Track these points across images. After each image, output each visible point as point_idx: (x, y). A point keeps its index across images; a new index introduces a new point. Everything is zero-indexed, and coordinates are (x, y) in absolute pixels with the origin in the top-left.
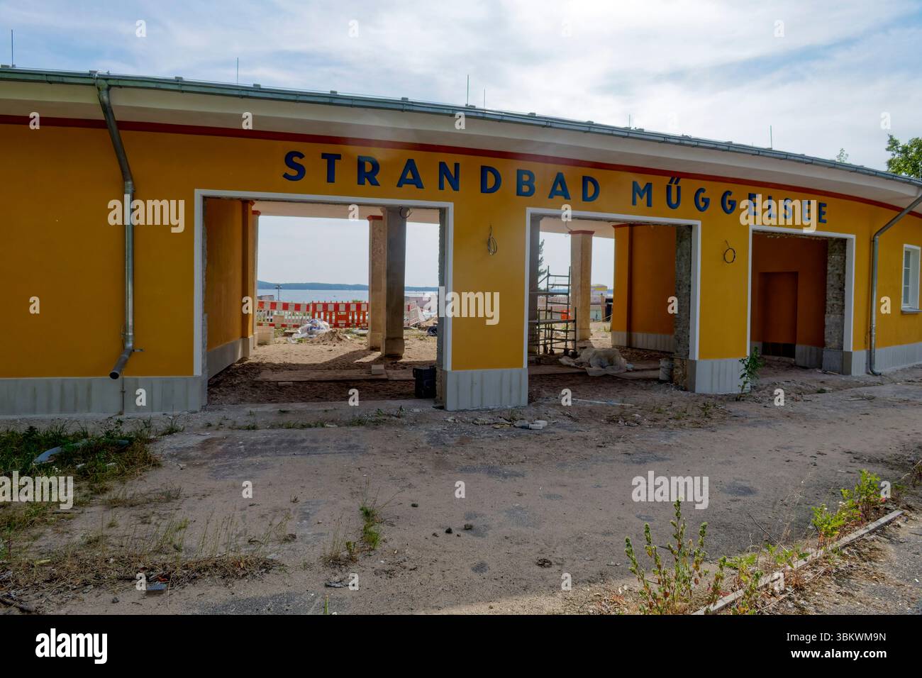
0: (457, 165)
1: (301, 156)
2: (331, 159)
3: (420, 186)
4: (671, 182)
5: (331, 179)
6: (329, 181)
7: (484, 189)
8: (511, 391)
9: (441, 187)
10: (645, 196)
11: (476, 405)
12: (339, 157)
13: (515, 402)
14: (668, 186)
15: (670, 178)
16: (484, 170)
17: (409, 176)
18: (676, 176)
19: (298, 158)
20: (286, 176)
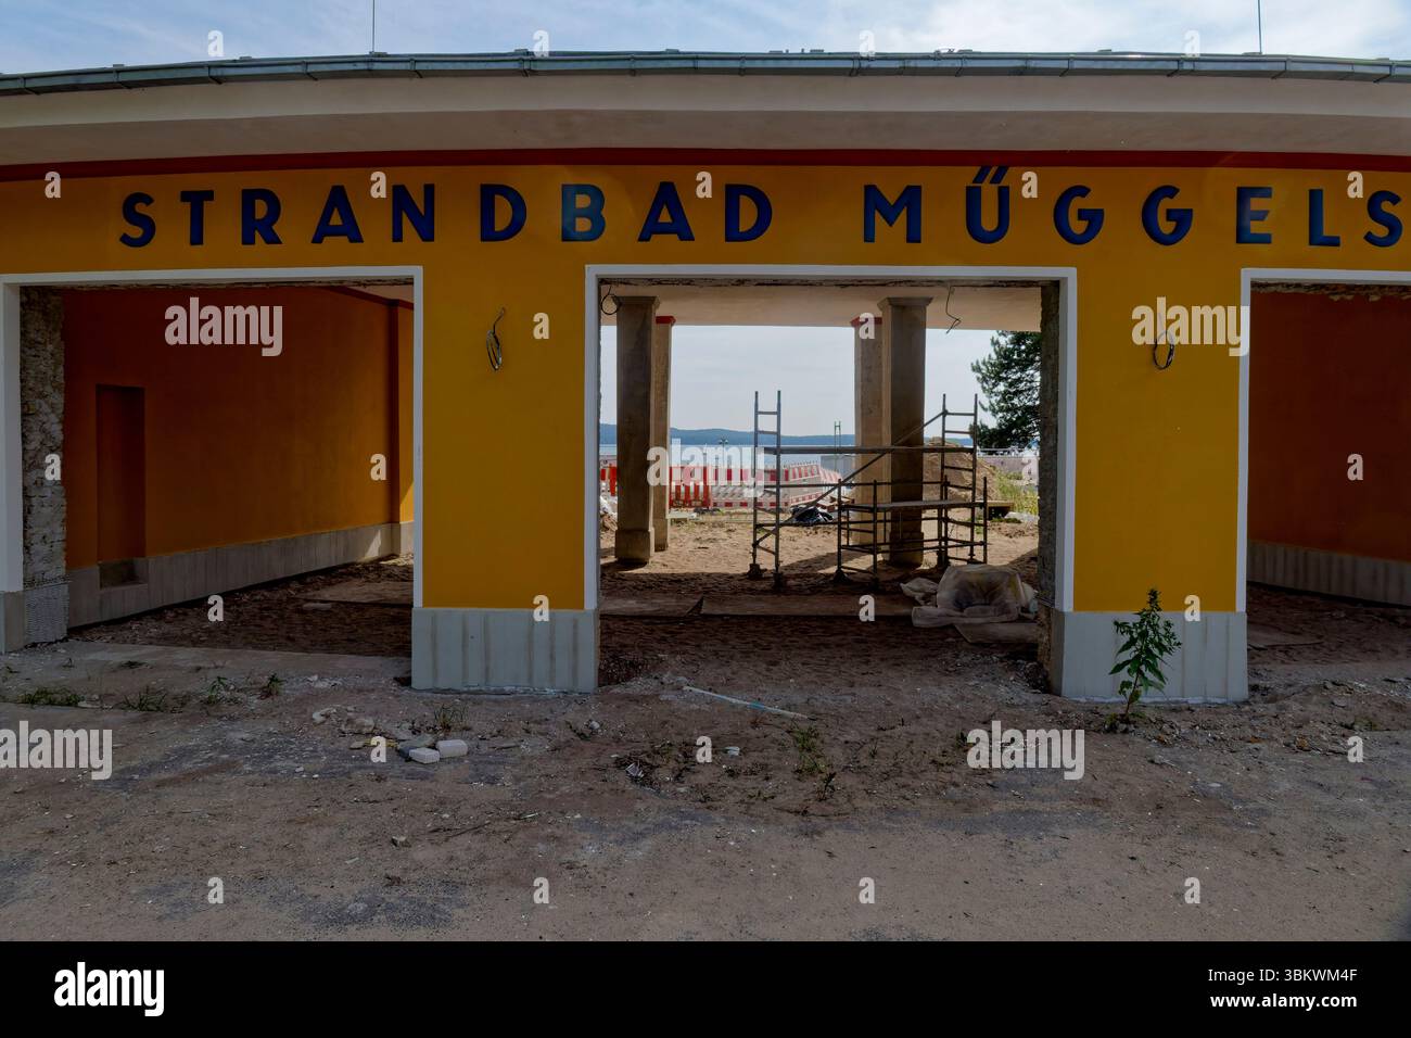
0: (429, 190)
1: (148, 200)
2: (197, 201)
3: (356, 237)
4: (980, 178)
5: (197, 238)
6: (193, 243)
7: (488, 234)
8: (552, 657)
9: (397, 237)
10: (902, 218)
11: (475, 680)
12: (209, 195)
13: (563, 680)
14: (969, 189)
15: (975, 170)
16: (488, 194)
17: (336, 220)
18: (997, 164)
19: (144, 205)
20: (126, 239)
